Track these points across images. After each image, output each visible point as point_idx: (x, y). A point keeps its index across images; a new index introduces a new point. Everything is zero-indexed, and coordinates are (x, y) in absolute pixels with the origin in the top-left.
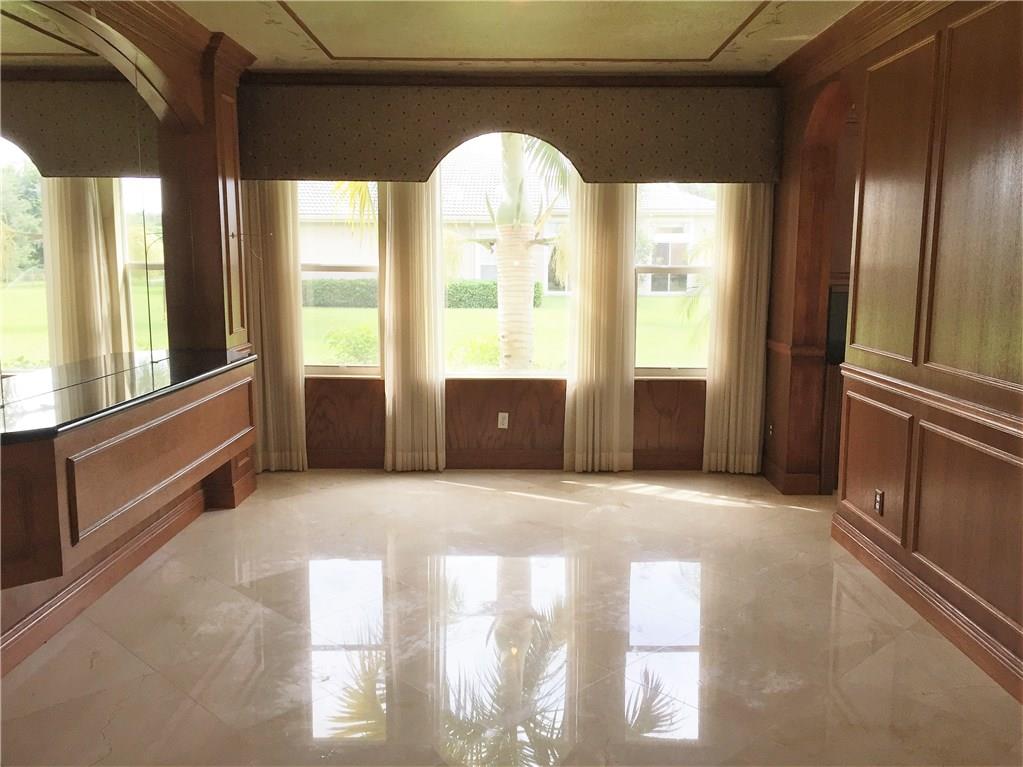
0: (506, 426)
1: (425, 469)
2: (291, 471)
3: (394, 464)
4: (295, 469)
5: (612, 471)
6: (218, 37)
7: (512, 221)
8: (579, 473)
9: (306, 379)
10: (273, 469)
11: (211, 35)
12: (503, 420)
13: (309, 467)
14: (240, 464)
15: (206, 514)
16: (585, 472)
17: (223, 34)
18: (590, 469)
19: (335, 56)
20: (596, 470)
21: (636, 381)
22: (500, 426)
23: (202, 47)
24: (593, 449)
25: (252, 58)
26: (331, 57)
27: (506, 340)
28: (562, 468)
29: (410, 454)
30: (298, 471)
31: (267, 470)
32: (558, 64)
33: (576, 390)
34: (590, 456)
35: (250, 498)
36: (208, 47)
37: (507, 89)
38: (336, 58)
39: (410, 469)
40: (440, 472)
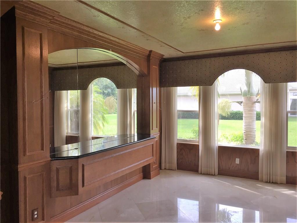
0: (238, 163)
1: (211, 174)
2: (172, 170)
3: (201, 171)
4: (173, 169)
5: (277, 183)
6: (151, 51)
7: (247, 96)
8: (264, 182)
9: (177, 143)
10: (167, 169)
11: (149, 51)
12: (237, 161)
13: (178, 169)
14: (154, 167)
15: (143, 180)
16: (267, 182)
17: (152, 50)
18: (268, 182)
19: (184, 52)
20: (271, 182)
21: (287, 152)
22: (236, 163)
23: (147, 54)
24: (270, 175)
25: (163, 55)
26: (183, 53)
27: (245, 134)
28: (258, 180)
29: (206, 169)
30: (174, 170)
31: (165, 169)
32: (254, 47)
33: (263, 153)
34: (269, 177)
35: (157, 177)
36: (149, 54)
37: (238, 56)
38: (185, 53)
39: (206, 174)
40: (216, 176)
